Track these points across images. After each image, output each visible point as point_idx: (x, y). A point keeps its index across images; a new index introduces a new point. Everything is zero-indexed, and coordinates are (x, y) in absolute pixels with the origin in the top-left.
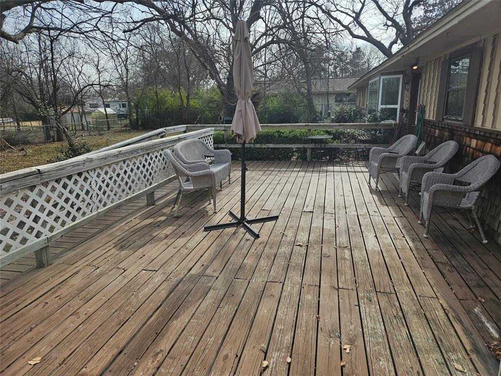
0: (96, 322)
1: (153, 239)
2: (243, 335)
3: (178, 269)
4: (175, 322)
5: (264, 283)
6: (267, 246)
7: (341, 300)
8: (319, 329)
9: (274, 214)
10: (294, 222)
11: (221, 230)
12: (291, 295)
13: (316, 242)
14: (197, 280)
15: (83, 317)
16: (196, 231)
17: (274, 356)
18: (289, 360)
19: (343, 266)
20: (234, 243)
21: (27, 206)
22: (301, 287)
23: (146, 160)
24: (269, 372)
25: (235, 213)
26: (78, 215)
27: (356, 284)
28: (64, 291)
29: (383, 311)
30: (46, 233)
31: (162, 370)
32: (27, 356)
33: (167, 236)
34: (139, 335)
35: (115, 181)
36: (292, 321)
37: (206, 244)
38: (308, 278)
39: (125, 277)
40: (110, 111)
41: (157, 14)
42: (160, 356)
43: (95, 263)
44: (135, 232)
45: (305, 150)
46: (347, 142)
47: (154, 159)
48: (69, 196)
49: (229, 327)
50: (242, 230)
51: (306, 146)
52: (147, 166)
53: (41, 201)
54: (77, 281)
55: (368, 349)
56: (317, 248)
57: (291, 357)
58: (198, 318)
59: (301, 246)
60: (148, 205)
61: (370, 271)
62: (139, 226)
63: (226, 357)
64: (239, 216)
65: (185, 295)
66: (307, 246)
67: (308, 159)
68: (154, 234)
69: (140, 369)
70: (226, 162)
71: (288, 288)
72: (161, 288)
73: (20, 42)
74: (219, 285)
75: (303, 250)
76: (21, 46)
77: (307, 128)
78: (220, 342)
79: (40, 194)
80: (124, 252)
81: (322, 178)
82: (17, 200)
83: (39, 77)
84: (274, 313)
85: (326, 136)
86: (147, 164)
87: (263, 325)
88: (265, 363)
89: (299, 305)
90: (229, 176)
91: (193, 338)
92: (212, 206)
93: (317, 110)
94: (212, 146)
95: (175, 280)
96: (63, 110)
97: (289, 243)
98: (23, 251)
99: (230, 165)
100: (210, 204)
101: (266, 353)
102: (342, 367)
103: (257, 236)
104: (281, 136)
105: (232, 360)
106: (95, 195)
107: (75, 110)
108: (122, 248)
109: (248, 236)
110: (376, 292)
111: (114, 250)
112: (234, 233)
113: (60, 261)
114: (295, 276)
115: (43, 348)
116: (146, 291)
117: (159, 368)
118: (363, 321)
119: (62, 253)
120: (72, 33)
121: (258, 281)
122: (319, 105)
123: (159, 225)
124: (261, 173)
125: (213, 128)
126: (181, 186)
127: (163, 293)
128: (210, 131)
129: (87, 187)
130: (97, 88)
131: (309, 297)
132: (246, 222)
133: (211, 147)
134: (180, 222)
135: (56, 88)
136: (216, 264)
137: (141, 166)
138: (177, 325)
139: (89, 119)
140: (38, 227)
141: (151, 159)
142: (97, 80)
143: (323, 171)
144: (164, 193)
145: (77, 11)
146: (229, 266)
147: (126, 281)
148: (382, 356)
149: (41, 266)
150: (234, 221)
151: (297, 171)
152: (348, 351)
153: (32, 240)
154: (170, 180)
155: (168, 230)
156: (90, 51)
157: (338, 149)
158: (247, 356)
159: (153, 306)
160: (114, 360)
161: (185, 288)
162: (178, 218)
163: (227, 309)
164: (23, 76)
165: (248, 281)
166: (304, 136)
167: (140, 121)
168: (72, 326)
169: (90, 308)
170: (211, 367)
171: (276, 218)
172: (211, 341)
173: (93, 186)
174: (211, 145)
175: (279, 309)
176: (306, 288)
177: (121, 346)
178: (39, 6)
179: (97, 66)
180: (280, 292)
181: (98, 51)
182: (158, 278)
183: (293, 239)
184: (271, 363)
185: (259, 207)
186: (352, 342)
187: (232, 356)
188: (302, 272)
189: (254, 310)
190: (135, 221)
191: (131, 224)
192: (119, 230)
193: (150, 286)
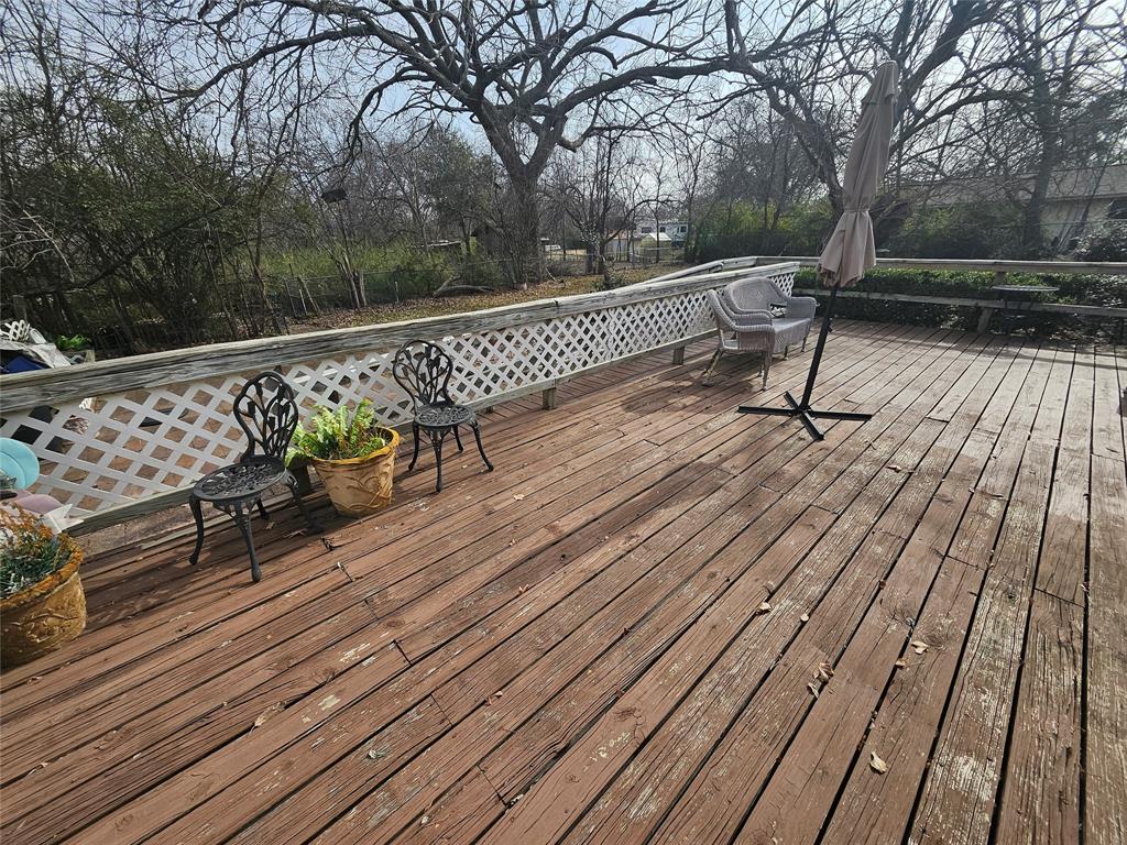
0: (580, 480)
1: (667, 407)
2: (747, 560)
3: (685, 451)
4: (663, 510)
5: (805, 505)
6: (832, 455)
7: (941, 575)
8: (878, 599)
9: (865, 411)
10: (899, 432)
11: (762, 416)
12: (845, 535)
13: (932, 473)
14: (705, 472)
15: (570, 471)
16: (727, 408)
17: (783, 603)
18: (805, 618)
19: (975, 525)
20: (778, 438)
21: (541, 340)
22: (871, 530)
23: (682, 303)
24: (768, 619)
25: (794, 397)
26: (590, 361)
27: (991, 560)
28: (559, 439)
29: (1033, 624)
30: (555, 375)
31: (632, 555)
32: (515, 490)
33: (685, 407)
34: (618, 509)
35: (638, 326)
36: (831, 571)
37: (735, 428)
38: (888, 522)
39: (622, 442)
40: (663, 237)
41: (754, 81)
42: (634, 540)
43: (597, 418)
44: (647, 394)
45: (979, 310)
46: (1098, 302)
47: (693, 302)
48: (584, 336)
49: (731, 541)
50: (798, 423)
51: (982, 304)
52: (681, 311)
53: (555, 338)
54: (574, 433)
55: (964, 666)
56: (931, 483)
57: (809, 615)
58: (692, 517)
59: (898, 471)
60: (674, 364)
61: (1037, 551)
62: (654, 387)
63: (713, 575)
64: (799, 402)
65: (685, 485)
66: (911, 474)
67: (980, 329)
68: (670, 401)
69: (609, 545)
70: (805, 318)
71: (845, 524)
72: (658, 467)
73: (578, 149)
74: (736, 487)
75: (900, 479)
76: (579, 156)
77: (998, 269)
78: (711, 554)
79: (555, 329)
80: (630, 414)
81: (999, 367)
82: (533, 333)
83: (591, 195)
84: (807, 550)
85: (1043, 288)
86: (682, 309)
87: (782, 557)
88: (765, 606)
89: (854, 554)
90: (805, 340)
91: (678, 536)
92: (761, 380)
93: (1047, 235)
94: (790, 291)
95: (678, 463)
96: (611, 236)
97: (875, 461)
98: (531, 388)
99: (810, 323)
100: (759, 376)
101: (772, 594)
102: (896, 667)
103: (820, 438)
104: (930, 282)
105: (719, 582)
106: (611, 339)
107: (624, 236)
108: (629, 409)
109: (804, 433)
110: (1034, 588)
111: (620, 408)
112: (783, 425)
113: (564, 407)
114: (866, 513)
115: (529, 488)
116: (641, 465)
117: (629, 552)
118: (976, 622)
119: (569, 399)
120: (637, 131)
121: (797, 499)
122: (1054, 225)
123: (679, 391)
124: (867, 342)
125: (799, 263)
126: (720, 345)
127: (659, 474)
128: (792, 266)
129: (604, 329)
130: (653, 205)
131: (879, 550)
132: (809, 412)
133: (787, 293)
134: (708, 392)
135: (606, 209)
136: (740, 459)
137: (673, 311)
138: (664, 515)
139: (638, 248)
140: (548, 366)
141: (689, 302)
142: (655, 194)
143: (1008, 355)
144: (698, 352)
145: (647, 98)
146: (758, 468)
147: (623, 446)
148: (992, 688)
149: (546, 408)
150: (789, 408)
151: (942, 348)
152: (919, 651)
153: (542, 378)
154: (710, 335)
155: (689, 400)
156: (654, 155)
157: (1066, 315)
158: (742, 587)
159: (643, 484)
160: (587, 524)
161: (686, 477)
162: (707, 386)
163: (736, 520)
164: (576, 194)
165: (779, 494)
166: (984, 284)
167: (699, 250)
168: (558, 477)
169: (579, 463)
170: (689, 578)
171: (867, 418)
172: (700, 549)
173: (611, 328)
174: (787, 290)
175: (816, 548)
176: (878, 534)
177: (598, 514)
178: (605, 98)
179: (659, 174)
180: (828, 525)
181: (663, 153)
182: (659, 454)
183: (887, 457)
184: (775, 609)
185: (842, 395)
186: (934, 642)
187: (721, 577)
188: (882, 510)
189: (774, 535)
190: (652, 381)
191: (647, 383)
192: (633, 387)
193: (647, 461)
